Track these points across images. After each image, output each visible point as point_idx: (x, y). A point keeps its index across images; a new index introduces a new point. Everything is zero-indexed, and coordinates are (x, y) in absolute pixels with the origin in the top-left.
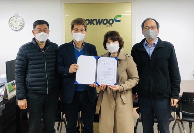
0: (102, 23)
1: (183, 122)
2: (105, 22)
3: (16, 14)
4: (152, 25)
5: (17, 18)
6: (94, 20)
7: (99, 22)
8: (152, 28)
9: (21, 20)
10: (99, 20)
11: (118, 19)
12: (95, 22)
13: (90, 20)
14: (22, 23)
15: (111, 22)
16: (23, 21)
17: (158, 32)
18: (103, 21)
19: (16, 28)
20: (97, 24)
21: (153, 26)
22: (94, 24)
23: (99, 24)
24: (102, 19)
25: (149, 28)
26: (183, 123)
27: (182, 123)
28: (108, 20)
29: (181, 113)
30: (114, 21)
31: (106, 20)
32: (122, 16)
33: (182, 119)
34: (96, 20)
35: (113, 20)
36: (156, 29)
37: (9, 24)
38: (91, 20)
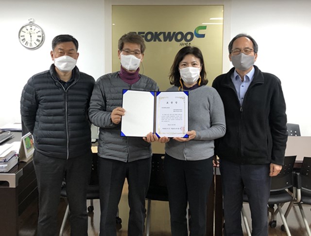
0: (174, 38)
1: (302, 205)
2: (179, 37)
3: (32, 20)
4: (246, 47)
5: (33, 27)
6: (161, 33)
7: (169, 37)
8: (245, 51)
9: (39, 31)
10: (169, 33)
11: (201, 32)
12: (161, 37)
13: (154, 33)
14: (40, 36)
15: (189, 37)
16: (43, 33)
17: (256, 58)
18: (175, 35)
19: (31, 44)
20: (165, 40)
21: (248, 48)
22: (160, 40)
23: (168, 40)
24: (174, 33)
25: (241, 51)
26: (303, 207)
27: (301, 208)
28: (184, 34)
29: (299, 191)
30: (194, 36)
31: (181, 33)
32: (207, 27)
33: (301, 201)
34: (164, 33)
35: (192, 33)
36: (253, 53)
37: (19, 38)
38: (156, 33)
